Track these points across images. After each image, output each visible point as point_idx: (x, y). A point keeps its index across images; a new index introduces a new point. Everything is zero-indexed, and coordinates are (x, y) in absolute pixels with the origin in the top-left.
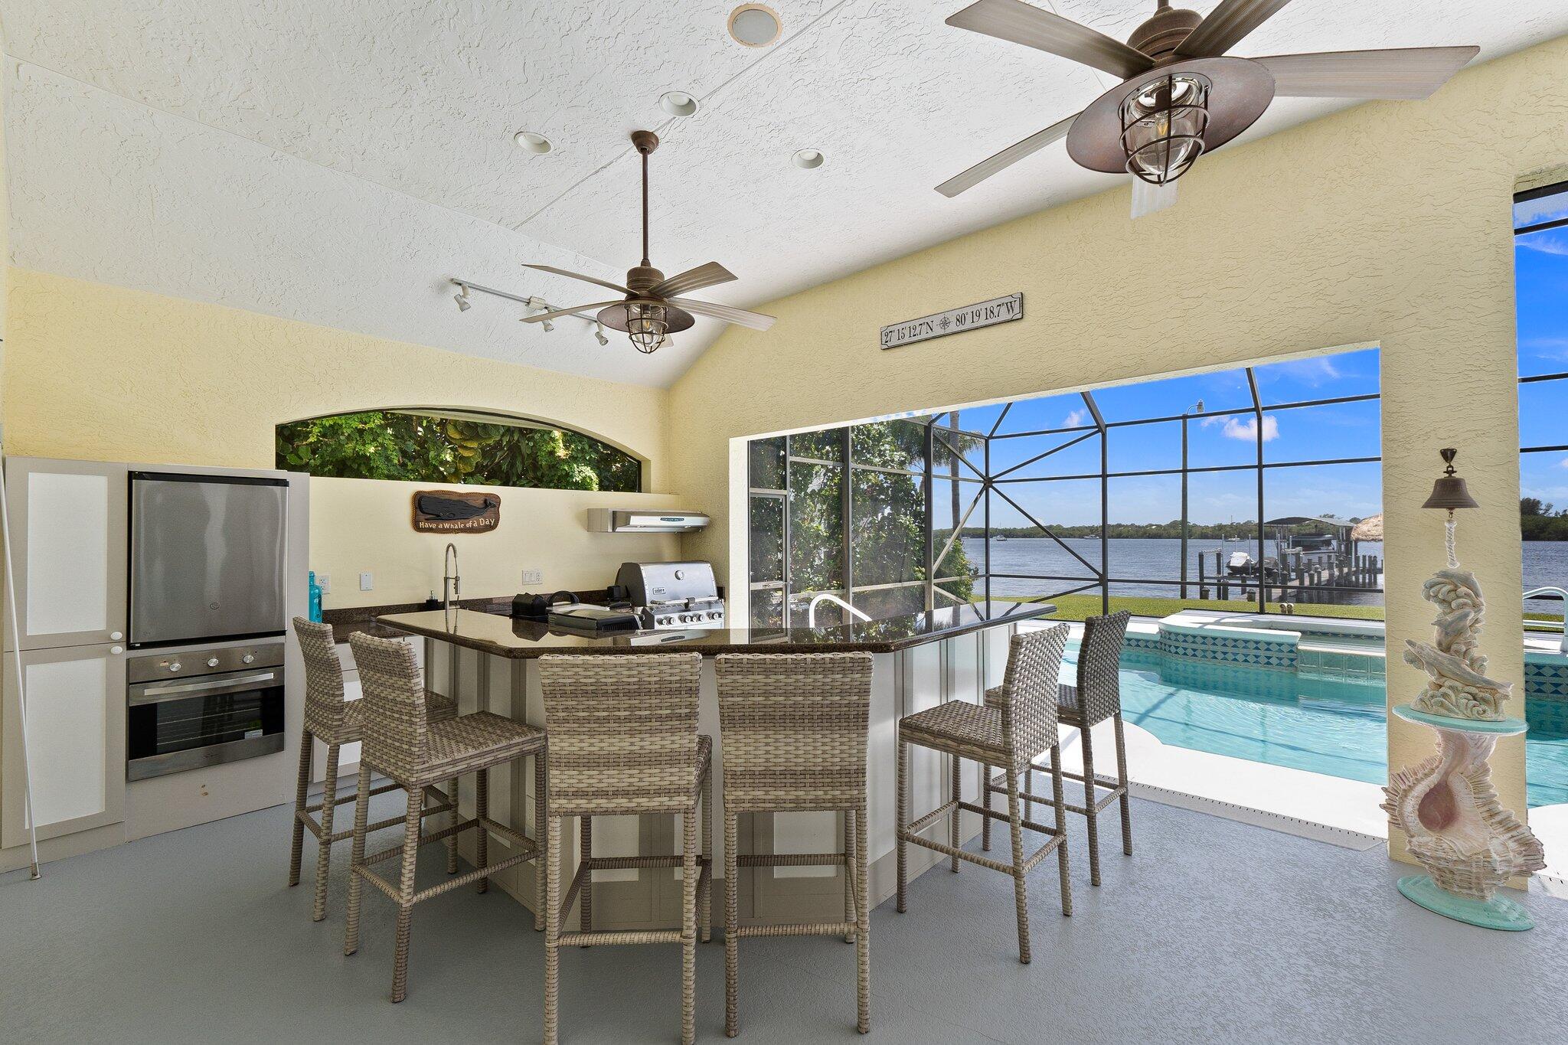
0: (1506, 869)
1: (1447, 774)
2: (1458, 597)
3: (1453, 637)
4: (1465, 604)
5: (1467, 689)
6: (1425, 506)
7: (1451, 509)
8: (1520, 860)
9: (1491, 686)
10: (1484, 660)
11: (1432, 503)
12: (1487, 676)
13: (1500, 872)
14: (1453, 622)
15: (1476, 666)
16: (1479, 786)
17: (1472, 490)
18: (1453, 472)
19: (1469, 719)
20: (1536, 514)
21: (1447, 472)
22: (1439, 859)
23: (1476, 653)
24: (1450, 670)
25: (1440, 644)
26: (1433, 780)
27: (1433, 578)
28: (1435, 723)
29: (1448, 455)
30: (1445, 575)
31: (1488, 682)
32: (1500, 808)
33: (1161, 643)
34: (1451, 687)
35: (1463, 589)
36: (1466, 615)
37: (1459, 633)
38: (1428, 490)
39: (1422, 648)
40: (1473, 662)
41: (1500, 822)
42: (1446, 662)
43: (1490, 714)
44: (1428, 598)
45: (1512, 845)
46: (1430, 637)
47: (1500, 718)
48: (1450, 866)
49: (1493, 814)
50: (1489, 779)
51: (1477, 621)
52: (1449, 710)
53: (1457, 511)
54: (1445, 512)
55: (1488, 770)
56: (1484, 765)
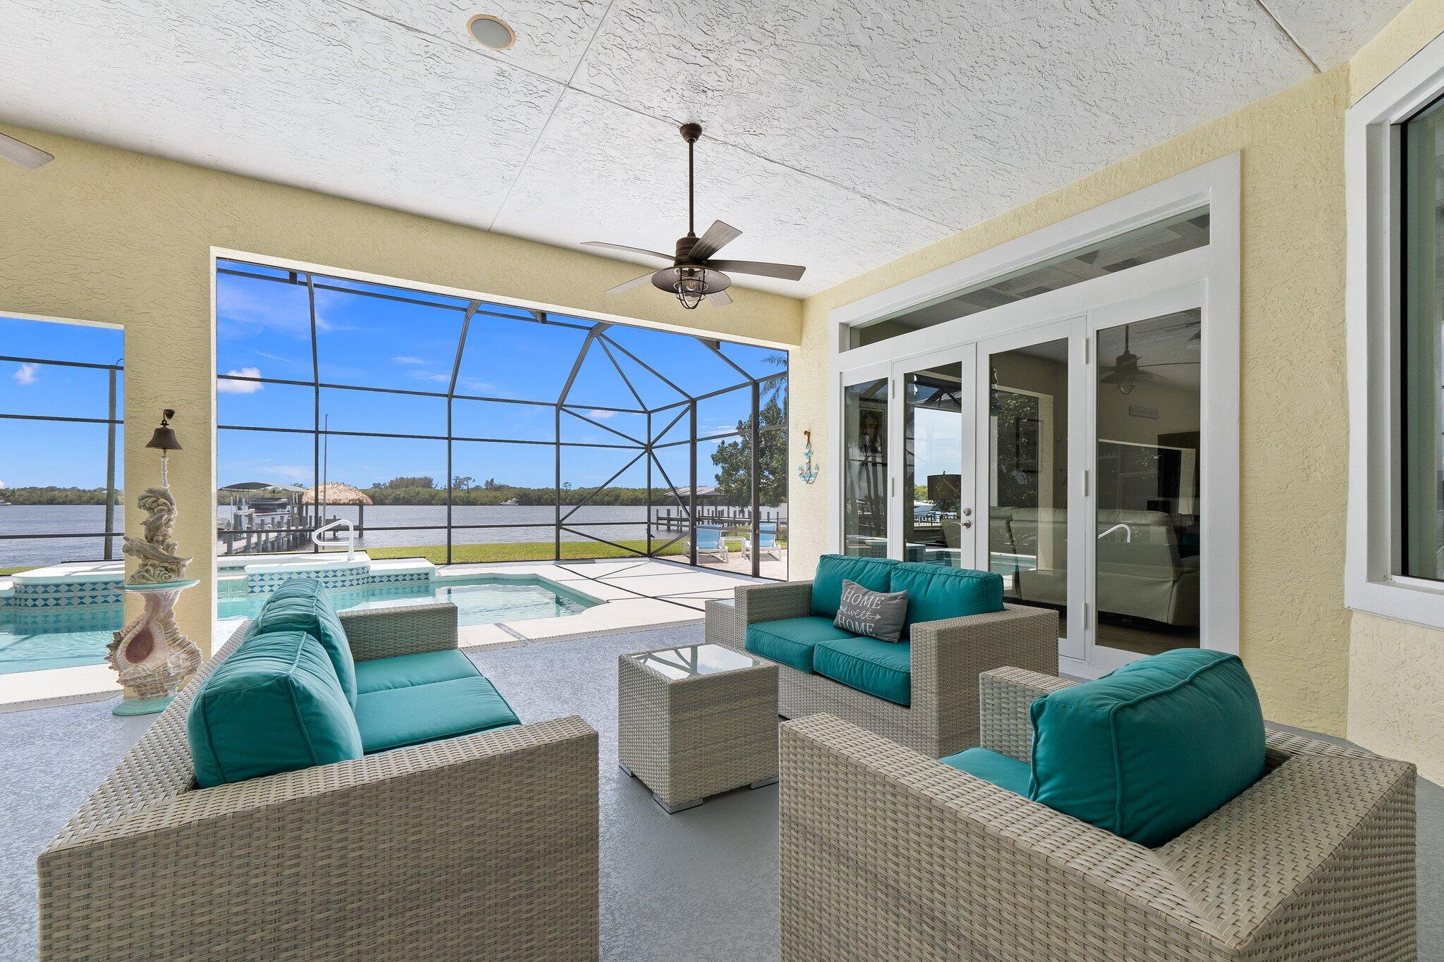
0: (178, 671)
1: (148, 622)
2: (159, 505)
3: (154, 531)
4: (162, 510)
5: (162, 564)
6: (148, 446)
7: (164, 449)
8: (188, 663)
9: (177, 561)
10: (175, 545)
11: (152, 444)
12: (176, 555)
13: (173, 674)
14: (153, 521)
15: (170, 550)
16: (167, 625)
17: (178, 437)
18: (166, 424)
19: (159, 583)
20: (431, 487)
21: (163, 424)
22: (136, 679)
23: (170, 541)
24: (151, 554)
25: (146, 537)
26: (139, 628)
27: (145, 493)
28: (137, 589)
29: (170, 414)
30: (150, 491)
31: (175, 558)
32: (180, 635)
33: (16, 599)
34: (151, 565)
35: (162, 500)
36: (162, 517)
37: (158, 528)
38: (150, 436)
39: (132, 541)
40: (168, 546)
41: (179, 645)
42: (148, 549)
43: (174, 578)
44: (140, 507)
45: (184, 656)
46: (140, 533)
47: (181, 579)
48: (143, 681)
49: (175, 640)
50: (173, 619)
51: (170, 520)
52: (148, 580)
53: (168, 451)
54: (162, 450)
55: (172, 614)
56: (170, 610)
